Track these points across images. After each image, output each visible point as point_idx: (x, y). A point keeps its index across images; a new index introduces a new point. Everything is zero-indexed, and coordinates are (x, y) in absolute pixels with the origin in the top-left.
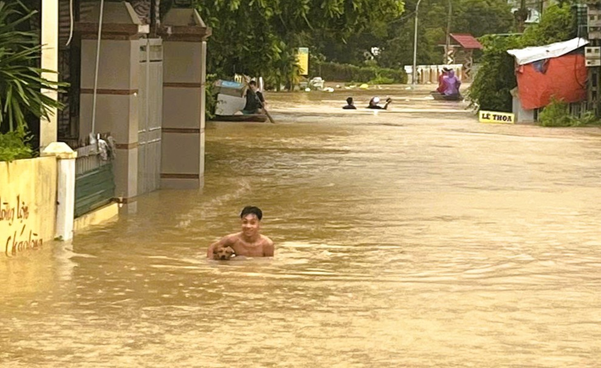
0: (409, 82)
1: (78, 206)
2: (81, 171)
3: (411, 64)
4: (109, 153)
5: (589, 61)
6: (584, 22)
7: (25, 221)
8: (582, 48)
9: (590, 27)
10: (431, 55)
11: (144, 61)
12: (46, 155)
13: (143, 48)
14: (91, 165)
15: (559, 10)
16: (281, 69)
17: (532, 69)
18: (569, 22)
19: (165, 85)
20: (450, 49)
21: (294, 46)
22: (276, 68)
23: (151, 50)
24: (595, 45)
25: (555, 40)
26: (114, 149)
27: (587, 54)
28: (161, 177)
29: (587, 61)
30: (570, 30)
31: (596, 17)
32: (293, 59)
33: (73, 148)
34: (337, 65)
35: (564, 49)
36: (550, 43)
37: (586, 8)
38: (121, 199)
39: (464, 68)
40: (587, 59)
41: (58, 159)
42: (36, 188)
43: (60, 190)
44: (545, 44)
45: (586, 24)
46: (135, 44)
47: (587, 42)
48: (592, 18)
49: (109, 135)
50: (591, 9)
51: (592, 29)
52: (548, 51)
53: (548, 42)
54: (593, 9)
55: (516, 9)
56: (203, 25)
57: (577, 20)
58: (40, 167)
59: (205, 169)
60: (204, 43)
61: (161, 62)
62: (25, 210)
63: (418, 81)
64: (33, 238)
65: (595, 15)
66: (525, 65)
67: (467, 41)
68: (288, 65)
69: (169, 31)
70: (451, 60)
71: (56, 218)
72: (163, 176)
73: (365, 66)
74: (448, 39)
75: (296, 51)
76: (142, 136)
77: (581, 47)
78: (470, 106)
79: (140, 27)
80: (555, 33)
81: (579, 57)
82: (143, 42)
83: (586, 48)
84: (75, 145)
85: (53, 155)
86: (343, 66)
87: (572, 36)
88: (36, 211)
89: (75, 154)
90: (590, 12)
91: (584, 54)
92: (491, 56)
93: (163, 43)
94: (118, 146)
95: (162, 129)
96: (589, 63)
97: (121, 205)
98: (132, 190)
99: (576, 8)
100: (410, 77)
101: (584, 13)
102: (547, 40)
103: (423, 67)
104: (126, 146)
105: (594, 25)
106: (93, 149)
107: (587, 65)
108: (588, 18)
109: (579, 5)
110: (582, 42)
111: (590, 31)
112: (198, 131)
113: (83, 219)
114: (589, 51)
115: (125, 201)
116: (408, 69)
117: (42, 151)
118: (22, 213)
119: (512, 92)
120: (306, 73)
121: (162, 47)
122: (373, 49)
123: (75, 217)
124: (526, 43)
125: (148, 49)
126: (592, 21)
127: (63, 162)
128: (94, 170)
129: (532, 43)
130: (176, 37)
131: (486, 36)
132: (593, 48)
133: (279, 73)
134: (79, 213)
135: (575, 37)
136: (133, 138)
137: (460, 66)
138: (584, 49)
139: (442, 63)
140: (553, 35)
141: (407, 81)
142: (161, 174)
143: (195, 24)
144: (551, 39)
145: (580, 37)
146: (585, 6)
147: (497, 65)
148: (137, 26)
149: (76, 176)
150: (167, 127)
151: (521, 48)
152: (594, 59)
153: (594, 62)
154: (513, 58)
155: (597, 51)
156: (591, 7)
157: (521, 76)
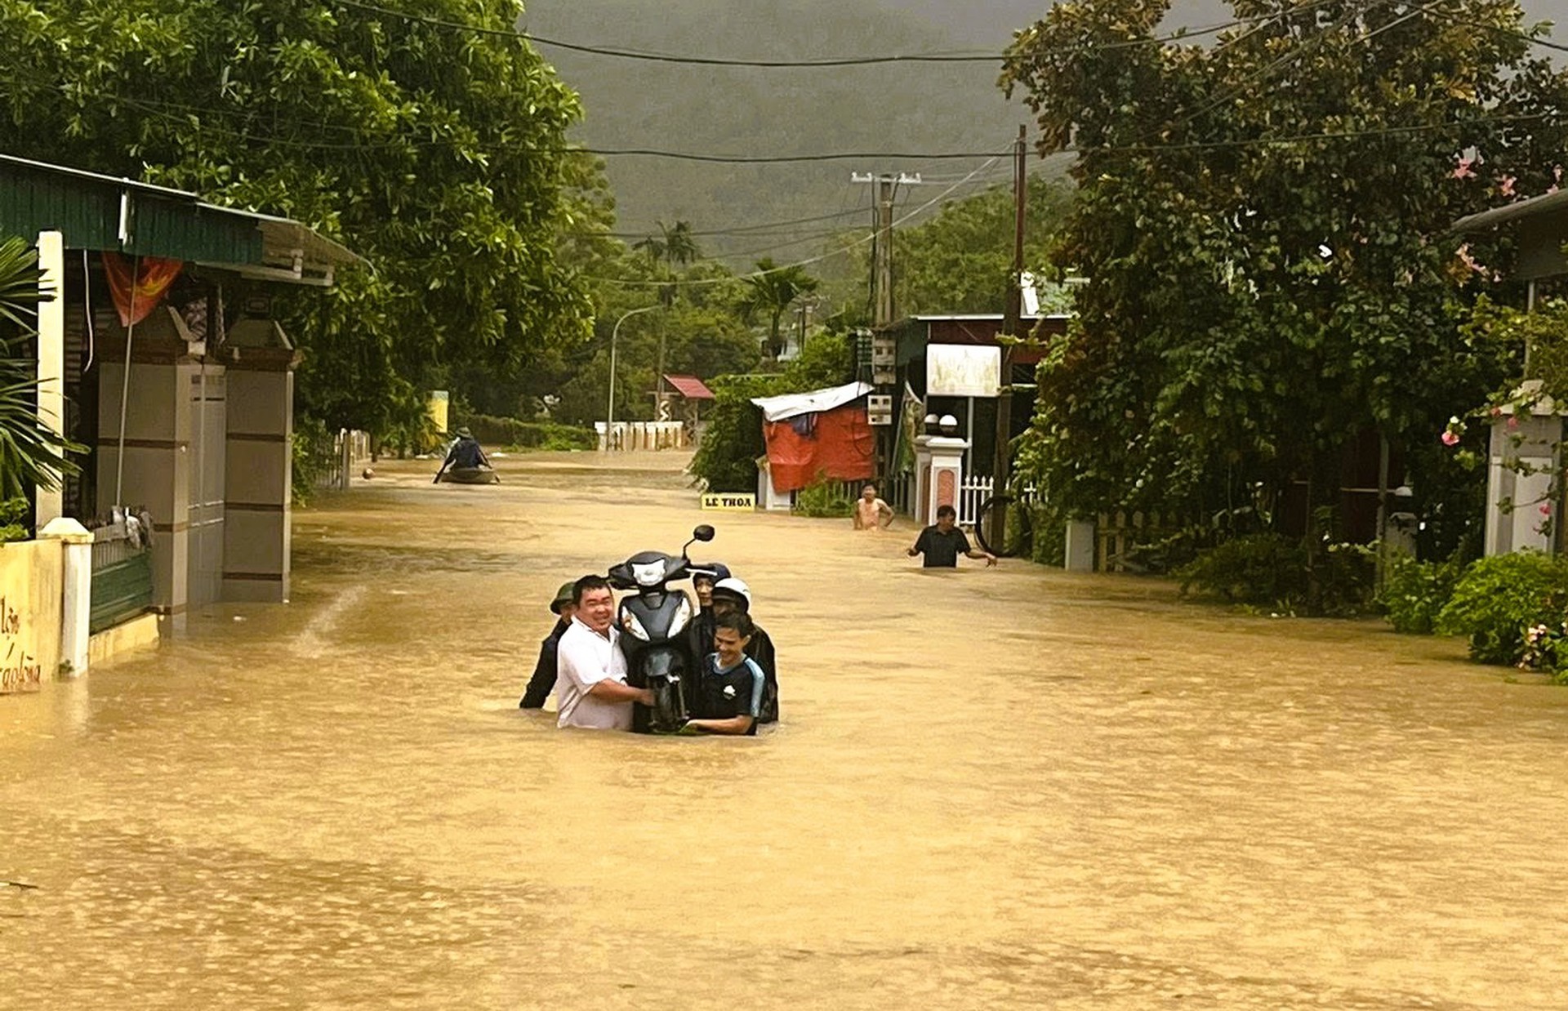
0: (602, 447)
1: (95, 615)
2: (99, 563)
3: (605, 420)
4: (143, 537)
5: (874, 416)
6: (868, 357)
7: (14, 637)
8: (865, 396)
9: (876, 366)
10: (634, 408)
11: (197, 399)
12: (45, 537)
13: (196, 380)
14: (115, 554)
15: (828, 339)
16: (406, 423)
17: (788, 430)
18: (844, 358)
19: (229, 436)
20: (664, 401)
21: (425, 390)
22: (398, 421)
23: (207, 383)
24: (882, 393)
25: (823, 384)
26: (151, 531)
27: (871, 407)
28: (224, 578)
29: (870, 417)
30: (847, 370)
31: (885, 351)
32: (424, 409)
33: (89, 529)
34: (491, 419)
35: (836, 399)
36: (816, 390)
37: (870, 337)
38: (162, 608)
39: (685, 428)
40: (872, 413)
41: (65, 544)
42: (31, 586)
43: (68, 592)
44: (809, 390)
45: (871, 361)
46: (185, 371)
47: (871, 389)
48: (879, 352)
49: (142, 509)
50: (878, 340)
51: (878, 369)
52: (812, 402)
53: (813, 387)
54: (881, 339)
55: (765, 338)
56: (289, 347)
57: (856, 356)
58: (36, 555)
59: (292, 568)
60: (290, 374)
61: (223, 403)
62: (14, 620)
63: (616, 446)
64: (27, 663)
65: (883, 348)
66: (778, 421)
67: (690, 387)
68: (417, 417)
69: (236, 355)
70: (665, 416)
71: (62, 633)
72: (227, 575)
73: (534, 421)
74: (661, 384)
75: (430, 397)
76: (194, 514)
77: (862, 396)
78: (693, 485)
79: (190, 344)
80: (824, 374)
81: (860, 410)
82: (196, 368)
83: (870, 397)
84: (89, 524)
85: (57, 537)
86: (500, 421)
87: (848, 381)
88: (31, 622)
89: (91, 537)
90: (876, 343)
91: (866, 407)
92: (726, 409)
93: (225, 373)
94: (159, 528)
95: (226, 504)
96: (873, 420)
97: (162, 618)
98: (179, 594)
99: (855, 336)
100: (603, 439)
101: (867, 343)
102: (813, 384)
103: (623, 425)
104: (169, 528)
105: (882, 363)
106: (118, 530)
107: (870, 422)
108: (874, 352)
109: (860, 333)
110: (864, 389)
111: (876, 372)
112: (281, 508)
113: (103, 635)
114: (875, 402)
115: (168, 612)
116: (600, 427)
117: (39, 532)
118: (10, 625)
119: (758, 461)
120: (444, 429)
121: (224, 379)
122: (546, 398)
123: (92, 633)
124: (781, 389)
125: (203, 381)
126: (879, 356)
127: (72, 548)
128: (120, 563)
129: (789, 389)
130: (247, 364)
131: (719, 378)
132: (880, 398)
133: (402, 430)
134: (97, 628)
135: (853, 381)
136: (181, 515)
137: (679, 425)
138: (866, 399)
139: (652, 420)
140: (820, 377)
141: (597, 445)
142: (224, 573)
143: (276, 345)
144: (817, 384)
145: (860, 380)
146: (869, 333)
147: (735, 421)
148: (186, 343)
149: (93, 571)
150: (232, 501)
151: (773, 396)
152: (881, 413)
153: (881, 418)
154: (760, 411)
155: (885, 402)
156: (878, 335)
157: (772, 439)
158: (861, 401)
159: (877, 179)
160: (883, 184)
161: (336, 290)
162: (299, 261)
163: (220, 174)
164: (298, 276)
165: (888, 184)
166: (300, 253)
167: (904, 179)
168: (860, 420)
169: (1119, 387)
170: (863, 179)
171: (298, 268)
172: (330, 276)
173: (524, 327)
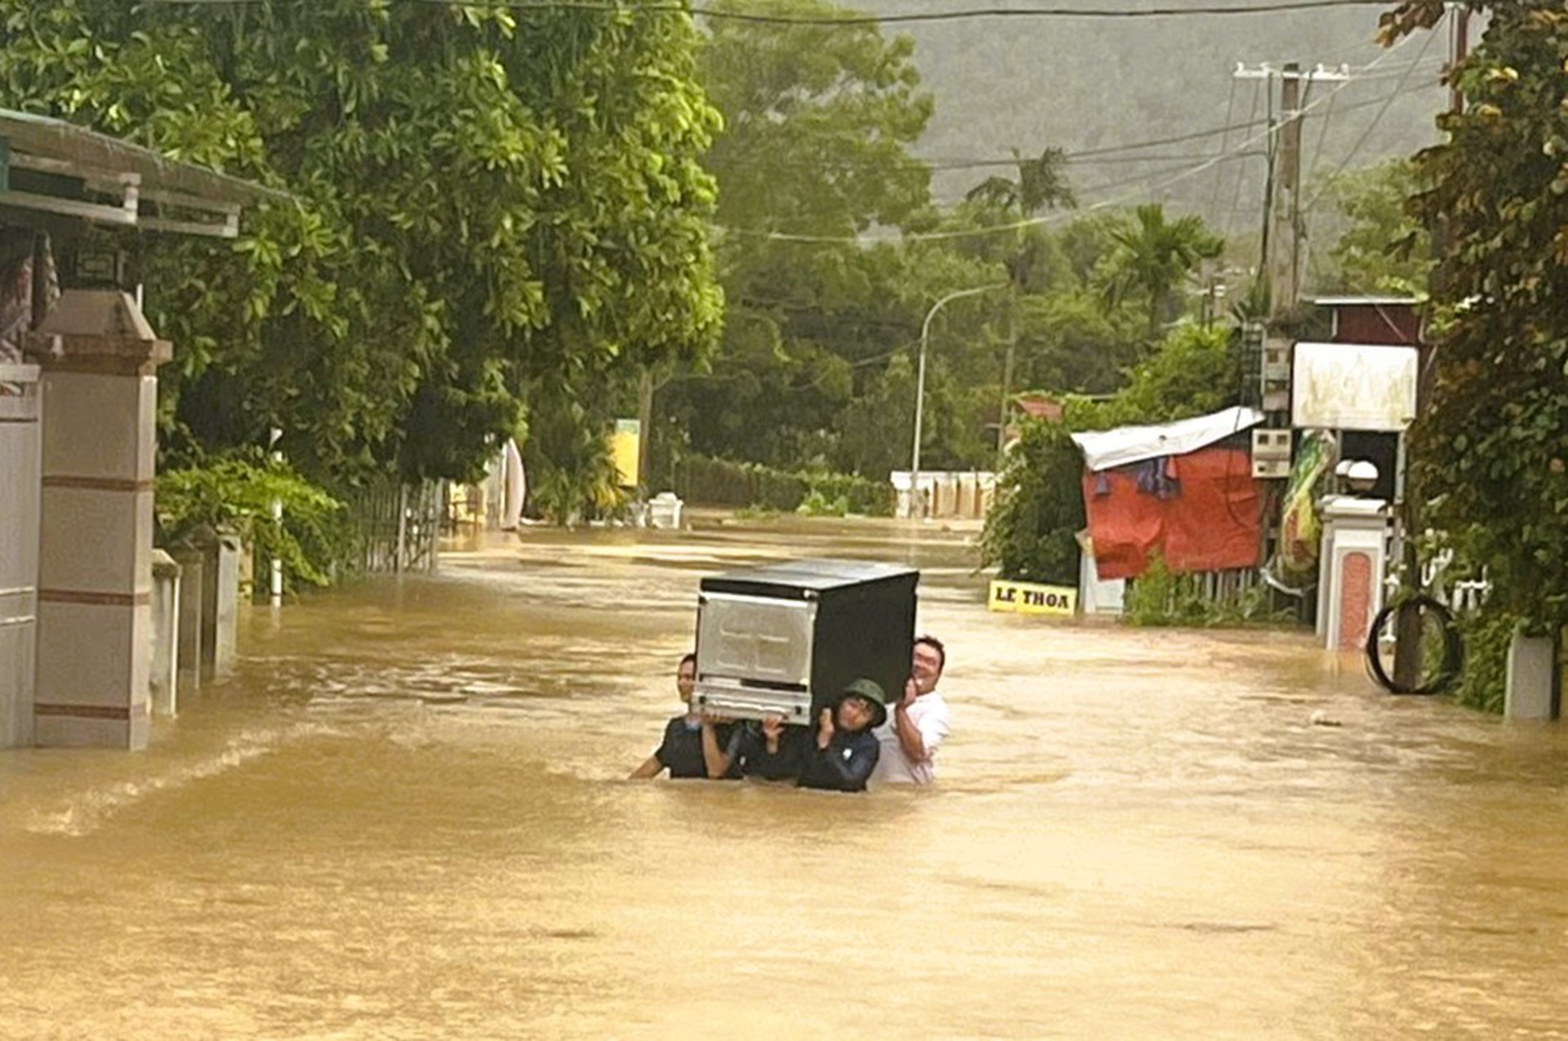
0: (902, 511)
3: (906, 467)
5: (1263, 464)
6: (1254, 367)
8: (1248, 431)
9: (1267, 381)
10: (960, 449)
16: (571, 470)
17: (1123, 484)
18: (1226, 367)
19: (46, 481)
20: (1012, 439)
22: (557, 467)
24: (1276, 426)
25: (1189, 411)
27: (1257, 448)
28: (37, 712)
29: (1256, 465)
30: (1226, 388)
31: (1282, 355)
32: (601, 447)
34: (730, 465)
35: (1202, 434)
36: (1178, 419)
37: (1260, 333)
40: (1259, 458)
44: (1164, 420)
45: (1259, 372)
47: (1259, 418)
48: (1273, 357)
50: (1270, 336)
51: (1271, 386)
52: (1163, 438)
53: (1172, 416)
54: (1276, 337)
56: (148, 333)
57: (1240, 365)
60: (148, 378)
61: (38, 427)
63: (925, 509)
65: (1282, 349)
66: (1107, 470)
68: (586, 460)
69: (58, 346)
72: (42, 709)
77: (1243, 431)
80: (1191, 393)
81: (1238, 455)
83: (1256, 433)
87: (1228, 405)
90: (1269, 343)
91: (1250, 447)
93: (40, 376)
95: (42, 592)
96: (1261, 469)
99: (1241, 331)
100: (904, 500)
101: (1254, 345)
102: (1172, 410)
103: (941, 477)
105: (1277, 376)
107: (1256, 474)
108: (1264, 357)
109: (1246, 327)
110: (1247, 417)
111: (1268, 391)
112: (127, 599)
114: (1263, 439)
116: (900, 480)
119: (1078, 535)
120: (632, 481)
121: (40, 388)
124: (1119, 418)
126: (1271, 365)
129: (1131, 417)
130: (75, 362)
132: (1273, 434)
133: (565, 479)
135: (1232, 405)
138: (1250, 437)
140: (1186, 399)
141: (895, 508)
142: (36, 705)
143: (123, 330)
144: (1178, 409)
145: (1242, 404)
146: (1257, 327)
147: (1044, 469)
150: (51, 587)
151: (1105, 429)
152: (1274, 460)
153: (1273, 468)
154: (1078, 453)
155: (1281, 439)
156: (1272, 331)
157: (1100, 497)
158: (1239, 440)
159: (1277, 74)
160: (1287, 81)
161: (250, 245)
162: (134, 191)
163: (72, 55)
164: (131, 218)
165: (1295, 81)
166: (136, 178)
167: (1321, 74)
168: (1241, 470)
169: (1541, 420)
170: (1255, 74)
171: (132, 204)
172: (233, 220)
173: (586, 307)
